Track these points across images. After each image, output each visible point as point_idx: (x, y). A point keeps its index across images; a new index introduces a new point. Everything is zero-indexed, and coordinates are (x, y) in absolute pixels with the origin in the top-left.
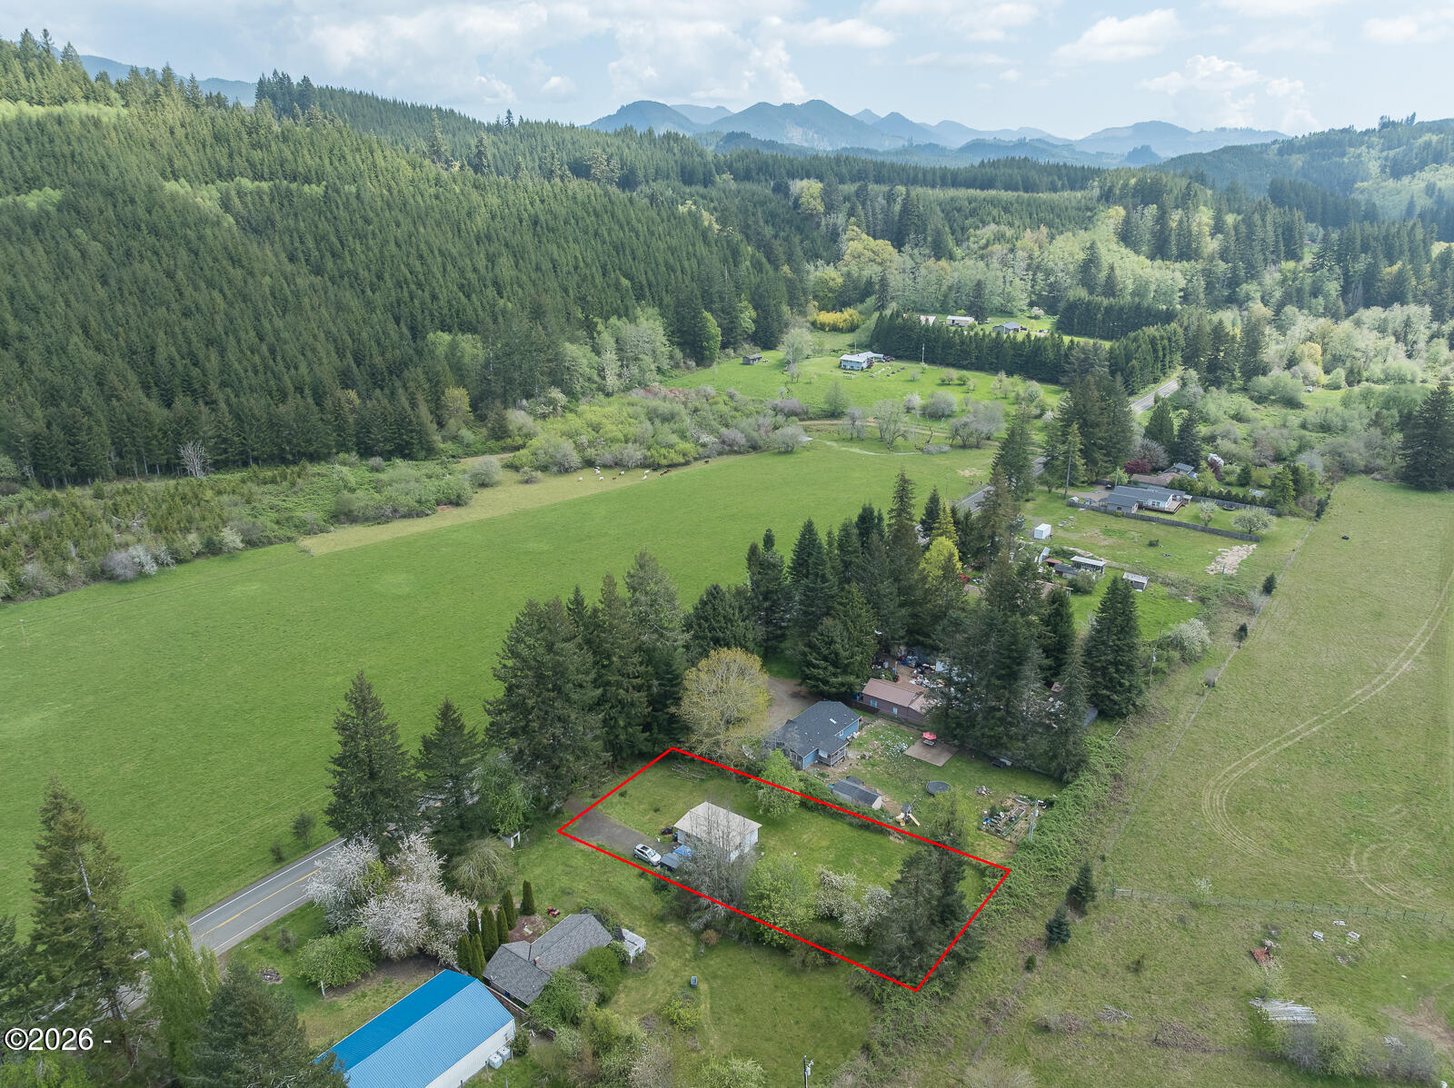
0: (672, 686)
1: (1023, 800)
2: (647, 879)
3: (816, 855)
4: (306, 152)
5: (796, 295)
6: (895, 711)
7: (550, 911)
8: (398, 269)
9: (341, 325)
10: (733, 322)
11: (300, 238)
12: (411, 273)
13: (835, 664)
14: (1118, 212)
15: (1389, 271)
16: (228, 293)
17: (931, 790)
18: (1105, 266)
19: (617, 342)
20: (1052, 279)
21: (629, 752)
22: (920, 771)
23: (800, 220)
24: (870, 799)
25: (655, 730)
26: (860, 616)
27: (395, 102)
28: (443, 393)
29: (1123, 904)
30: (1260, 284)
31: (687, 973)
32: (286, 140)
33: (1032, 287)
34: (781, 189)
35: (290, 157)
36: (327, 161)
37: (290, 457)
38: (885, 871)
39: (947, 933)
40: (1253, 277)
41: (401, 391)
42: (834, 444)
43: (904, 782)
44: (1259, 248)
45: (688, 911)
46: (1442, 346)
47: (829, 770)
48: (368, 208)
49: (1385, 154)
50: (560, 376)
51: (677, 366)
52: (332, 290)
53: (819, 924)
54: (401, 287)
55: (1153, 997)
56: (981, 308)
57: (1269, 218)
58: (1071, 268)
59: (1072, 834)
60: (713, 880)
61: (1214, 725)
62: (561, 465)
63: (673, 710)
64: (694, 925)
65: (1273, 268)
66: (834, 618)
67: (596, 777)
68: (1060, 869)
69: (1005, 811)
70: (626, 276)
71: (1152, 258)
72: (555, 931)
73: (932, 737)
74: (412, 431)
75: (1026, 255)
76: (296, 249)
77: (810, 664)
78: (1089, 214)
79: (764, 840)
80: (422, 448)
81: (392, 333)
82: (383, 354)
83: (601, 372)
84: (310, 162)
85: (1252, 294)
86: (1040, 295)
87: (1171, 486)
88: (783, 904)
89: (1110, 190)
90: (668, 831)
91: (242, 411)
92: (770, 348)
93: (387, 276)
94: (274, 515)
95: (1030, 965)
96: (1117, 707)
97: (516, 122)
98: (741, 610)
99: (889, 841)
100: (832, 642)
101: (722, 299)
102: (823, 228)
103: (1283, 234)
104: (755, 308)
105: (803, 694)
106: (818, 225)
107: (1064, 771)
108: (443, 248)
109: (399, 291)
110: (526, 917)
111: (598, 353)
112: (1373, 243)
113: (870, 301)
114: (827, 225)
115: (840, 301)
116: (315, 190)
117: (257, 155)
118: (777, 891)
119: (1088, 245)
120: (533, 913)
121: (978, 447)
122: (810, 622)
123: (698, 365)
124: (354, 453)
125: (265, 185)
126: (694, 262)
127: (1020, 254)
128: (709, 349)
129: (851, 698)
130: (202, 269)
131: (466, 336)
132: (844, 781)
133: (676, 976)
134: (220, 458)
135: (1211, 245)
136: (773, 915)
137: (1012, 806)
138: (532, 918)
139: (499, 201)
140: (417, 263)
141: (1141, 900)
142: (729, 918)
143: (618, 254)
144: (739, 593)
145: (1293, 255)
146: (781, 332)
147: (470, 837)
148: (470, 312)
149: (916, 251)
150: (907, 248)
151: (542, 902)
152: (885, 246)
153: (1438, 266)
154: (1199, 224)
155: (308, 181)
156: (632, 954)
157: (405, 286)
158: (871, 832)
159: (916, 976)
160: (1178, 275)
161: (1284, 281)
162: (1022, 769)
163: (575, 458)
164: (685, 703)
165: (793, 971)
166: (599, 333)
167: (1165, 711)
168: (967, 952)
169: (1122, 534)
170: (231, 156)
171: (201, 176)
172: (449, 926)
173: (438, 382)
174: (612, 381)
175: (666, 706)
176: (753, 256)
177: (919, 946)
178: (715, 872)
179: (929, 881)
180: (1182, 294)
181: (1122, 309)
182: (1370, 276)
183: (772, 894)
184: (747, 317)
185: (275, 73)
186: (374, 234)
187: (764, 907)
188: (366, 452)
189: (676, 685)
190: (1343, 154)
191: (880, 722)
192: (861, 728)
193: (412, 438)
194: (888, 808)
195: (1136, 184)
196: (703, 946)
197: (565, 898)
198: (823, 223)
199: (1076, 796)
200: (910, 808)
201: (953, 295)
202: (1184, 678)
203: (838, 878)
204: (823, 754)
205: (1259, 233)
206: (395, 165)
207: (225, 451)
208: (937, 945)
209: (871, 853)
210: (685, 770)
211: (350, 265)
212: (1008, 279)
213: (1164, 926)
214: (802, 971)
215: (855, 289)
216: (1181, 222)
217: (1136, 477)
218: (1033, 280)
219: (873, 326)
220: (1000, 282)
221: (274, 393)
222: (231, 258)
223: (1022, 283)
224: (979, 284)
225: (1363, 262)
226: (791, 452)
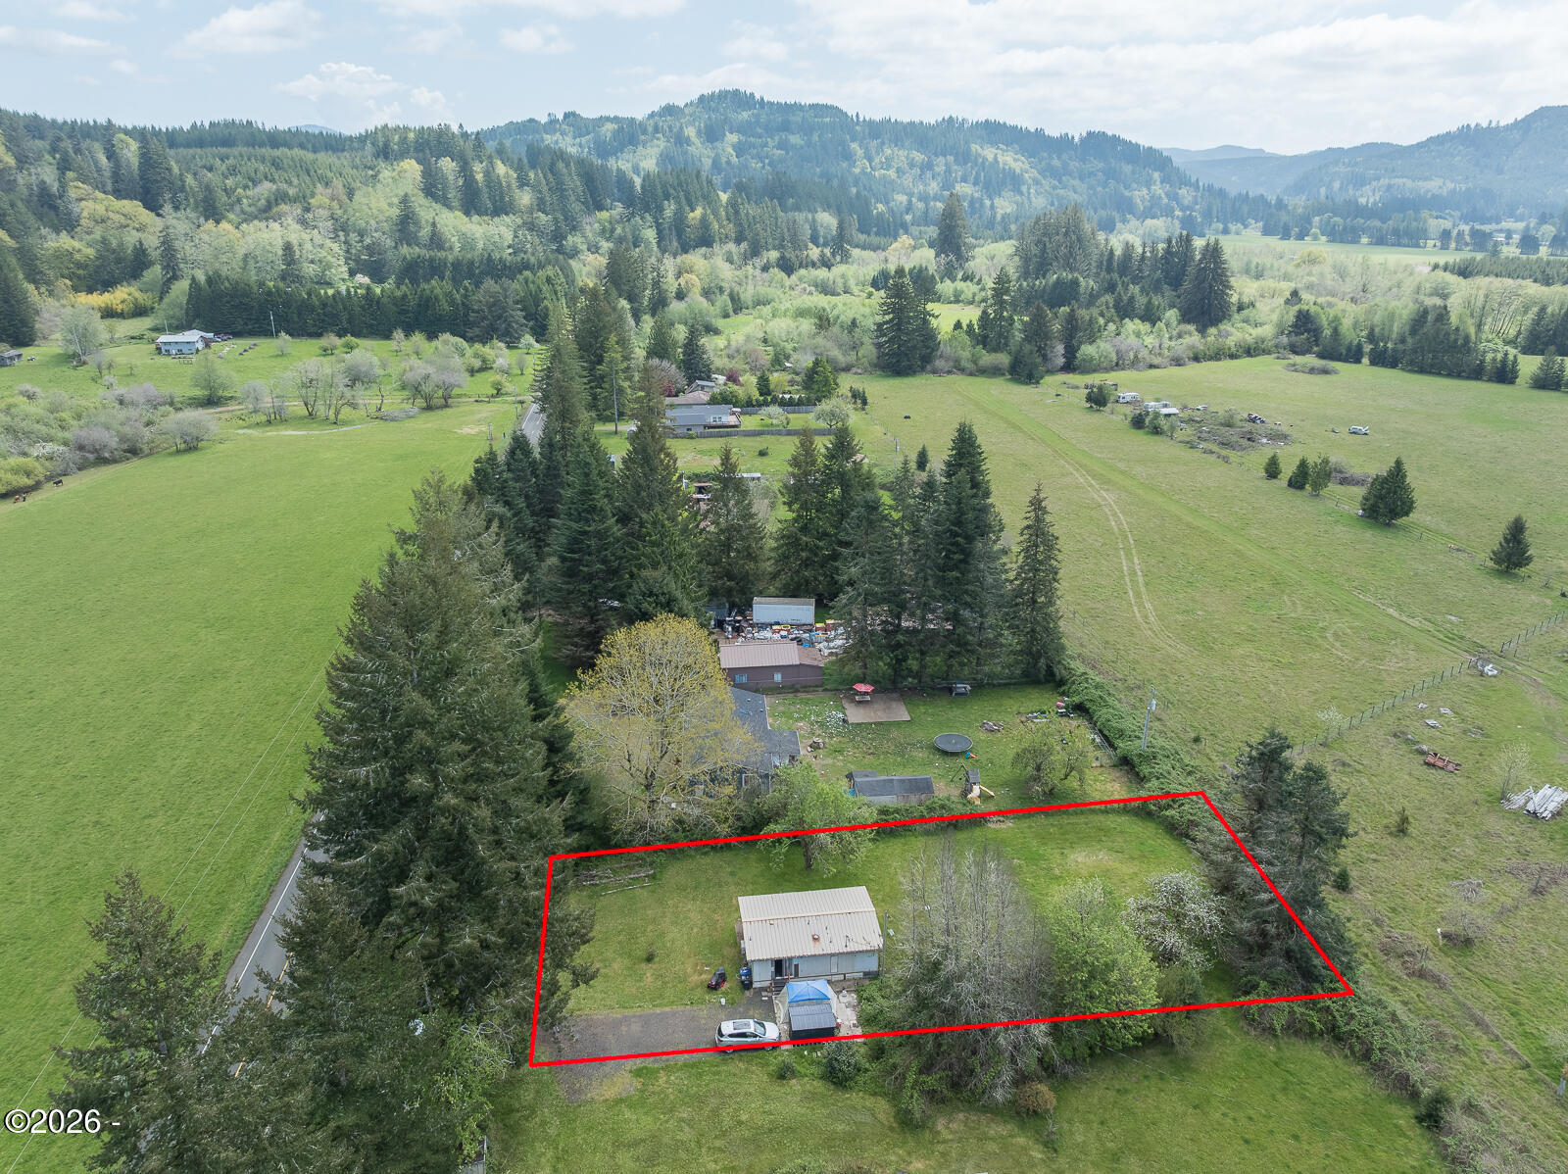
2: (800, 1076)
5: (36, 271)
6: (778, 677)
14: (412, 166)
15: (693, 217)
17: (948, 749)
18: (425, 223)
20: (368, 241)
22: (896, 735)
33: (347, 251)
40: (574, 228)
44: (572, 198)
49: (578, 140)
58: (386, 226)
64: (998, 1095)
65: (590, 219)
71: (467, 213)
73: (869, 687)
75: (326, 213)
78: (370, 172)
86: (357, 261)
87: (713, 402)
89: (385, 145)
99: (997, 830)
113: (152, 274)
114: (29, 185)
115: (101, 278)
127: (319, 212)
135: (525, 198)
145: (600, 208)
149: (181, 214)
150: (167, 209)
160: (501, 229)
180: (511, 250)
182: (679, 223)
191: (770, 701)
195: (417, 138)
198: (22, 180)
201: (253, 266)
212: (316, 243)
215: (120, 261)
216: (486, 173)
218: (346, 242)
219: (183, 299)
220: (308, 246)
223: (335, 247)
224: (288, 248)
225: (670, 208)
226: (196, 448)
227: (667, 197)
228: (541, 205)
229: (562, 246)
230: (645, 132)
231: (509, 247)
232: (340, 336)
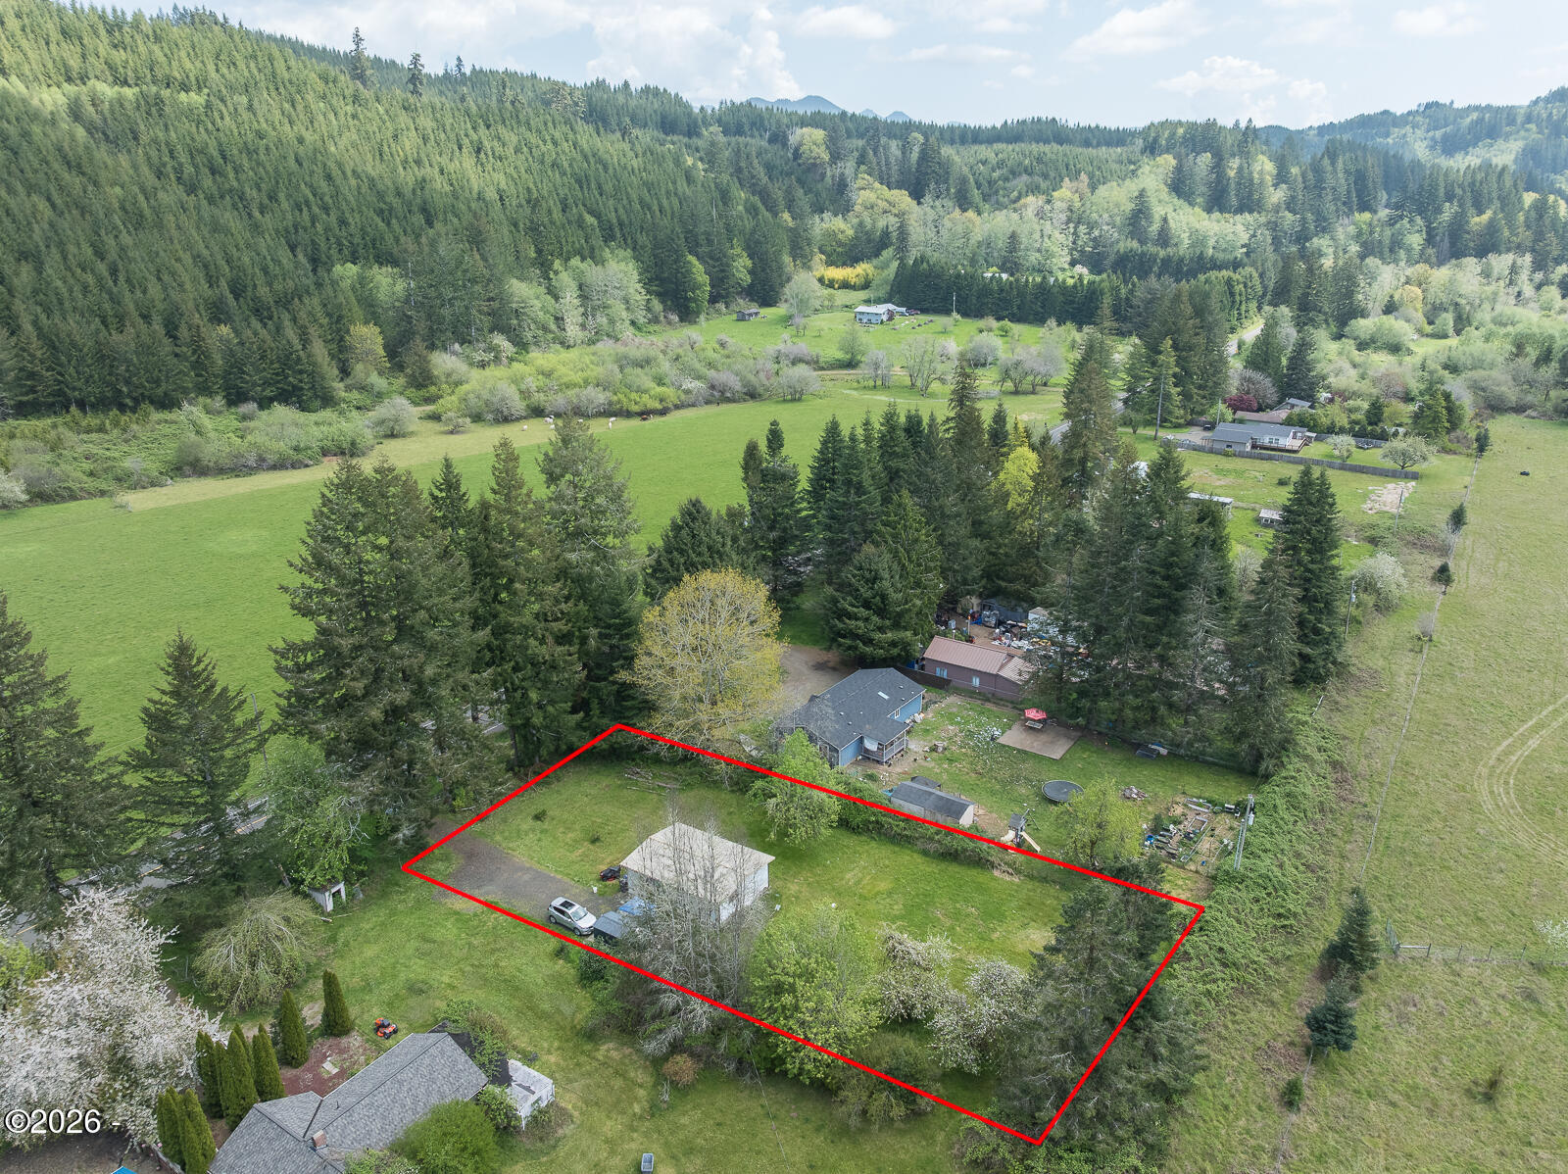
0: (621, 639)
1: (1200, 805)
2: (568, 960)
3: (871, 906)
4: (183, 54)
5: (799, 248)
6: (976, 682)
7: (380, 1027)
8: (297, 188)
9: (216, 248)
10: (723, 271)
11: (171, 152)
12: (314, 195)
13: (881, 612)
14: (1168, 161)
15: (1478, 221)
16: (59, 202)
17: (1052, 795)
18: (1157, 218)
19: (580, 287)
20: (1096, 233)
21: (552, 748)
22: (1027, 767)
23: (804, 171)
24: (958, 810)
25: (596, 711)
26: (916, 540)
27: (324, 49)
28: (348, 332)
29: (1416, 971)
30: (1332, 238)
31: (633, 1145)
32: (158, 39)
33: (1074, 243)
34: (779, 138)
35: (162, 59)
36: (211, 67)
37: (128, 401)
38: (994, 930)
39: (1140, 1043)
40: (1324, 230)
41: (287, 323)
42: (854, 393)
43: (1004, 783)
44: (1330, 197)
45: (639, 1020)
46: (1553, 293)
47: (882, 772)
48: (262, 120)
49: (1431, 134)
50: (505, 321)
51: (655, 320)
52: (206, 210)
53: (890, 1036)
54: (301, 210)
55: (1541, 1153)
56: (1015, 264)
57: (1340, 165)
58: (1118, 219)
59: (1298, 855)
60: (686, 960)
61: (1452, 690)
62: (499, 411)
63: (623, 676)
64: (650, 1047)
65: (1346, 221)
66: (877, 545)
67: (485, 785)
68: (1295, 915)
69: (1176, 822)
70: (591, 212)
71: (1209, 211)
72: (378, 1068)
73: (1040, 716)
74: (301, 372)
75: (1064, 205)
76: (164, 165)
77: (842, 614)
78: (1132, 167)
79: (779, 883)
80: (317, 397)
81: (285, 261)
82: (270, 284)
83: (559, 319)
84: (188, 65)
85: (1324, 250)
86: (1082, 252)
87: (1289, 422)
88: (820, 1001)
89: (1155, 140)
90: (611, 874)
91: (57, 335)
92: (770, 305)
93: (282, 196)
94: (87, 466)
95: (1291, 1097)
96: (1312, 666)
97: (467, 71)
98: (735, 539)
99: (996, 879)
100: (876, 578)
101: (710, 242)
102: (828, 180)
103: (1355, 183)
104: (750, 257)
105: (831, 664)
106: (823, 175)
107: (1259, 757)
108: (359, 170)
109: (297, 213)
110: (331, 1041)
111: (557, 298)
112: (1459, 191)
113: (887, 253)
114: (833, 176)
115: (850, 254)
116: (196, 99)
117: (119, 56)
118: (808, 975)
119: (1136, 194)
120: (345, 1031)
121: (1033, 392)
122: (840, 553)
123: (682, 320)
124: (219, 398)
125: (129, 93)
126: (675, 202)
127: (1058, 205)
128: (695, 300)
129: (907, 663)
130: (22, 171)
131: (384, 269)
132: (909, 783)
133: (612, 1152)
134: (25, 398)
135: (1276, 196)
136: (802, 1023)
137: (1184, 815)
138: (344, 1041)
139: (434, 125)
140: (323, 184)
141: (1445, 962)
142: (717, 1030)
143: (581, 187)
144: (734, 515)
145: (1364, 207)
146: (782, 286)
147: (239, 892)
148: (389, 239)
149: (937, 203)
150: (928, 199)
151: (363, 1012)
152: (902, 198)
153: (1533, 214)
154: (1261, 172)
155: (185, 87)
156: (524, 1111)
157: (305, 209)
158: (961, 863)
159: (1094, 1137)
160: (1240, 228)
161: (1360, 234)
162: (1187, 758)
163: (518, 405)
164: (642, 661)
165: (843, 1132)
166: (556, 273)
167: (1374, 674)
168: (1177, 1078)
169: (1239, 473)
170: (84, 56)
171: (41, 77)
172: (153, 1068)
173: (340, 318)
174: (573, 331)
175: (613, 672)
176: (747, 200)
177: (1097, 1075)
178: (689, 944)
179: (1117, 946)
180: (1243, 250)
181: (1181, 260)
182: (1457, 228)
183: (800, 983)
184: (741, 266)
185: (175, 8)
186: (267, 149)
187: (784, 1007)
188: (236, 397)
189: (628, 636)
190: (1387, 135)
191: (952, 700)
192: (925, 709)
193: (301, 381)
194: (982, 824)
195: (1185, 133)
196: (667, 1087)
197: (413, 1001)
198: (829, 173)
199: (1288, 795)
200: (1023, 822)
201: (983, 251)
202: (1384, 632)
203: (921, 947)
204: (871, 745)
205: (1330, 181)
206: (302, 77)
207: (32, 390)
208: (1126, 1072)
209: (966, 900)
210: (646, 776)
211: (235, 184)
212: (1045, 233)
213: (1502, 1007)
214: (861, 1131)
215: (869, 241)
216: (1240, 169)
217: (1240, 414)
218: (1075, 233)
219: (892, 277)
220: (1037, 236)
221: (110, 319)
222: (68, 163)
223: (1061, 238)
224: (1013, 236)
225: (1448, 211)
226: (799, 400)
227: (1450, 197)
228: (1290, 205)
229: (1304, 247)
230: (1511, 121)
231: (1243, 246)
232: (999, 319)
